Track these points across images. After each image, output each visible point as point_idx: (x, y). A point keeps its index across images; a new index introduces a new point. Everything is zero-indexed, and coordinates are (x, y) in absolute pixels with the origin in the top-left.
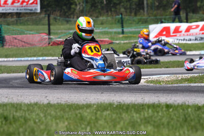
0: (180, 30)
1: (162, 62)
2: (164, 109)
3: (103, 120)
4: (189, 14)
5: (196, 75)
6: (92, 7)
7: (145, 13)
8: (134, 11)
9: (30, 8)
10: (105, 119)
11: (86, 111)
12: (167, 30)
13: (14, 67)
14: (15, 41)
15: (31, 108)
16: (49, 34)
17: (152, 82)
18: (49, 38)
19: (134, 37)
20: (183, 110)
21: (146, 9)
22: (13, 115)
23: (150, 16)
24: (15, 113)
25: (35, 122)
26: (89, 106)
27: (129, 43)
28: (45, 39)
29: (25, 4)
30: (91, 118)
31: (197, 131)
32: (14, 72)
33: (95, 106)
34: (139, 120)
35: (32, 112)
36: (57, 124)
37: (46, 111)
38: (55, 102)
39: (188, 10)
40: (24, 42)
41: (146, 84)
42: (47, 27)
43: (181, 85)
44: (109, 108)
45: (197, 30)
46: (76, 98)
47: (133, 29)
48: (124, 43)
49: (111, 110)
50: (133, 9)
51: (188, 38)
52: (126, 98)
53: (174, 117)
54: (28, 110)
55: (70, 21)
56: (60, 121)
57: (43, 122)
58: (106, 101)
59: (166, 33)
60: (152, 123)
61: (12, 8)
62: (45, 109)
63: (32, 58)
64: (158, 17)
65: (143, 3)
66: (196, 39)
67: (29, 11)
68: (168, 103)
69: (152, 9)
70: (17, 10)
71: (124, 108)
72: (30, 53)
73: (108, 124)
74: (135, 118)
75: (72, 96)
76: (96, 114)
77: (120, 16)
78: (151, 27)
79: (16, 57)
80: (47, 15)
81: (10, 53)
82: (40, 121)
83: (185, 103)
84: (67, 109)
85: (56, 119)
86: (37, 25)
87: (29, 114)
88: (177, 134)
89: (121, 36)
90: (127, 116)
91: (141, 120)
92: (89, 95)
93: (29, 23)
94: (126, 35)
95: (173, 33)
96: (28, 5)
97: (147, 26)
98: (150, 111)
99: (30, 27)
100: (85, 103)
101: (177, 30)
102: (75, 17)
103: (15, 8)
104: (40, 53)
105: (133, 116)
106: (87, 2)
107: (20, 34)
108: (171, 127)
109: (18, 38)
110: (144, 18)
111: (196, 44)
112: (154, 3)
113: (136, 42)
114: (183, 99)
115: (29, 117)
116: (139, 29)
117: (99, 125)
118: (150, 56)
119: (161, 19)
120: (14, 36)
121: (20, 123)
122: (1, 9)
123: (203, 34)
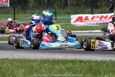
0: (88, 18)
1: (78, 36)
2: (79, 63)
3: (44, 68)
4: (93, 9)
6: (39, 4)
7: (69, 8)
8: (62, 7)
9: (3, 4)
10: (45, 68)
11: (34, 63)
15: (4, 61)
16: (14, 19)
18: (14, 22)
19: (62, 22)
20: (89, 63)
21: (69, 6)
23: (71, 10)
25: (5, 70)
26: (36, 61)
29: (1, 2)
30: (37, 67)
31: (96, 76)
33: (39, 61)
34: (64, 69)
35: (5, 64)
36: (18, 70)
37: (12, 63)
38: (17, 58)
39: (93, 7)
42: (13, 15)
44: (48, 62)
46: (29, 56)
47: (61, 17)
49: (49, 64)
50: (62, 6)
51: (92, 23)
52: (57, 56)
53: (84, 68)
54: (2, 62)
55: (26, 12)
56: (20, 69)
57: (10, 70)
58: (46, 58)
59: (80, 20)
60: (72, 71)
62: (12, 62)
64: (76, 11)
65: (67, 3)
66: (97, 24)
67: (3, 6)
68: (81, 59)
69: (72, 6)
71: (56, 62)
73: (47, 71)
74: (62, 68)
75: (27, 54)
76: (40, 65)
77: (55, 10)
78: (72, 16)
80: (13, 9)
82: (8, 68)
83: (90, 60)
84: (24, 62)
85: (17, 68)
86: (8, 14)
87: (2, 65)
89: (55, 21)
90: (57, 66)
91: (65, 69)
92: (36, 54)
93: (3, 13)
94: (58, 21)
95: (84, 20)
96: (3, 3)
97: (69, 16)
98: (71, 64)
99: (4, 15)
100: (34, 59)
102: (29, 10)
105: (61, 67)
106: (36, 2)
110: (68, 11)
111: (97, 26)
112: (74, 3)
113: (63, 25)
114: (89, 57)
115: (2, 66)
116: (65, 18)
117: (41, 72)
118: (71, 33)
119: (78, 12)
123: (101, 21)
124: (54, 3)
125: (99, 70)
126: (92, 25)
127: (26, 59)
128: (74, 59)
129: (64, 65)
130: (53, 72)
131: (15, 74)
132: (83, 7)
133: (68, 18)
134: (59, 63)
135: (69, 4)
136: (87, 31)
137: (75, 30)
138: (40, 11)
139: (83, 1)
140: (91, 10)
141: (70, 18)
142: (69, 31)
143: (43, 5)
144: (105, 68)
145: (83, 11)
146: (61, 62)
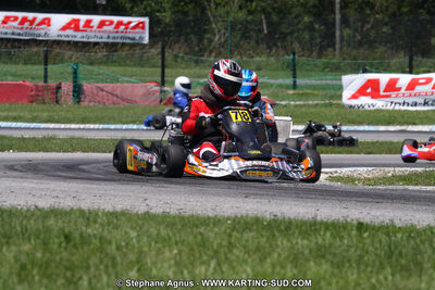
0: (397, 86)
1: (363, 143)
2: (354, 232)
4: (415, 58)
5: (419, 169)
6: (241, 38)
7: (337, 52)
8: (317, 48)
9: (131, 35)
10: (245, 247)
11: (212, 231)
12: (374, 84)
14: (101, 93)
15: (115, 221)
17: (339, 179)
18: (162, 91)
20: (388, 235)
21: (338, 46)
22: (81, 235)
23: (344, 59)
24: (84, 228)
25: (117, 249)
26: (217, 221)
27: (304, 105)
28: (154, 92)
29: (122, 27)
30: (220, 245)
31: (410, 275)
32: (94, 152)
33: (229, 222)
35: (116, 227)
37: (141, 228)
38: (161, 210)
39: (414, 49)
40: (117, 96)
41: (328, 183)
42: (159, 70)
43: (390, 187)
44: (255, 227)
45: (428, 88)
46: (199, 204)
47: (313, 81)
48: (296, 106)
49: (257, 230)
50: (316, 45)
51: (410, 100)
52: (288, 207)
53: (370, 248)
54: (109, 224)
55: (202, 61)
56: (164, 246)
57: (133, 246)
59: (372, 90)
60: (330, 257)
61: (99, 35)
62: (140, 223)
63: (130, 126)
64: (360, 61)
65: (334, 35)
66: (425, 103)
68: (362, 221)
69: (349, 45)
70: (109, 37)
71: (282, 227)
72: (127, 117)
73: (249, 256)
74: (300, 246)
75: (192, 199)
76: (230, 236)
77: (292, 57)
78: (346, 79)
79: (100, 123)
81: (91, 115)
82: (127, 244)
83: (393, 223)
84: (179, 226)
85: (156, 242)
86: (142, 66)
87: (109, 232)
88: (373, 281)
89: (291, 92)
90: (285, 242)
91: (310, 252)
92: (222, 199)
93: (128, 62)
94: (301, 92)
95: (385, 91)
96: (128, 30)
97: (338, 77)
98: (328, 234)
99: (129, 69)
100: (211, 214)
101: (392, 86)
102: (213, 54)
103: (106, 35)
105: (297, 243)
106: (233, 29)
107: (111, 82)
108: (362, 267)
109: (106, 89)
110: (334, 61)
111: (424, 112)
112: (354, 36)
113: (317, 105)
114: (391, 214)
115: (108, 237)
116: (324, 82)
117: (233, 258)
118: (340, 131)
119: (365, 65)
120: (100, 85)
121: (92, 247)
122: (79, 34)
124: (291, 33)
125: (419, 257)
126: (410, 108)
127: (187, 215)
128: (341, 219)
129: (308, 239)
130: (269, 260)
131: (149, 262)
132: (382, 49)
133: (334, 82)
134: (290, 232)
135: (338, 38)
136: (391, 128)
137: (353, 122)
138: (245, 59)
139: (385, 29)
140: (407, 59)
141: (338, 82)
142: (335, 127)
143: (257, 43)
145: (381, 64)
146: (297, 227)
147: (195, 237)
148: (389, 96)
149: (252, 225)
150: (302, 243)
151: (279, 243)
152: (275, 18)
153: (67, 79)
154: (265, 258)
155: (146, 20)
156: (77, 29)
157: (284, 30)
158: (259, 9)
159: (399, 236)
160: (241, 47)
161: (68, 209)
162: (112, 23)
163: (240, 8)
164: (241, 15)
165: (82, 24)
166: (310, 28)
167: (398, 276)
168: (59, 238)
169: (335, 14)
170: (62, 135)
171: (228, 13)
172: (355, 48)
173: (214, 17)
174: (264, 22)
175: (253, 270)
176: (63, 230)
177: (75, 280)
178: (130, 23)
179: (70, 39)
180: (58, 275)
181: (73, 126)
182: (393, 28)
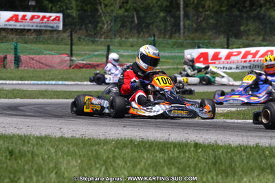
0: (220, 56)
1: (197, 93)
2: (192, 149)
3: (121, 159)
4: (230, 39)
5: (234, 109)
6: (121, 26)
7: (182, 34)
9: (49, 25)
10: (123, 159)
11: (102, 148)
13: (29, 91)
14: (32, 62)
15: (41, 142)
16: (71, 55)
18: (71, 60)
19: (167, 62)
20: (214, 150)
21: (182, 31)
22: (20, 150)
23: (186, 40)
24: (21, 147)
25: (43, 159)
26: (106, 142)
28: (66, 61)
29: (45, 20)
30: (108, 156)
31: (227, 176)
32: (27, 98)
33: (113, 143)
34: (162, 161)
35: (42, 146)
36: (68, 163)
37: (58, 147)
38: (70, 135)
39: (230, 33)
40: (42, 63)
42: (69, 47)
44: (129, 146)
45: (239, 58)
46: (94, 131)
47: (166, 54)
49: (131, 149)
50: (168, 31)
51: (228, 66)
52: (150, 133)
53: (203, 159)
54: (37, 144)
55: (97, 41)
56: (72, 158)
57: (53, 158)
59: (204, 59)
60: (177, 165)
61: (31, 24)
62: (57, 143)
63: (51, 82)
64: (195, 41)
65: (179, 25)
66: (237, 68)
67: (49, 28)
69: (189, 31)
70: (37, 26)
71: (147, 146)
72: (49, 76)
73: (126, 163)
74: (158, 158)
75: (90, 128)
76: (114, 151)
77: (153, 38)
78: (187, 52)
79: (32, 80)
81: (26, 75)
82: (49, 157)
83: (217, 143)
84: (82, 145)
85: (67, 156)
86: (59, 44)
87: (37, 149)
88: (204, 179)
90: (149, 155)
91: (165, 161)
92: (109, 128)
93: (49, 42)
95: (212, 60)
96: (49, 22)
97: (182, 51)
98: (176, 150)
99: (50, 46)
100: (102, 137)
101: (216, 57)
102: (103, 37)
103: (35, 25)
104: (60, 77)
105: (156, 156)
106: (115, 21)
107: (39, 54)
108: (197, 171)
109: (36, 59)
110: (180, 41)
111: (237, 73)
112: (192, 25)
113: (169, 68)
114: (216, 138)
115: (37, 152)
116: (173, 54)
117: (116, 165)
119: (199, 43)
120: (32, 56)
121: (26, 159)
122: (18, 24)
123: (245, 62)
124: (152, 23)
125: (233, 165)
127: (87, 138)
128: (184, 141)
129: (163, 153)
130: (138, 167)
131: (63, 168)
132: (210, 33)
133: (180, 54)
134: (152, 149)
135: (182, 27)
138: (123, 39)
139: (211, 21)
140: (225, 39)
141: (182, 54)
143: (131, 29)
144: (245, 161)
145: (209, 43)
146: (156, 146)
147: (92, 152)
148: (214, 63)
149: (128, 145)
150: (159, 155)
151: (145, 156)
152: (142, 14)
153: (10, 53)
154: (137, 165)
155: (60, 15)
156: (17, 20)
157: (148, 22)
158: (132, 8)
159: (221, 151)
160: (121, 32)
161: (11, 135)
162: (39, 17)
163: (120, 8)
164: (121, 12)
165: (20, 17)
166: (164, 20)
167: (220, 177)
168: (5, 153)
169: (180, 11)
170: (7, 88)
171: (112, 11)
172: (193, 33)
173: (104, 13)
174: (135, 16)
175: (128, 173)
176: (8, 148)
177: (16, 179)
178: (50, 17)
179: (12, 27)
180: (5, 177)
181: (14, 82)
182: (217, 20)
